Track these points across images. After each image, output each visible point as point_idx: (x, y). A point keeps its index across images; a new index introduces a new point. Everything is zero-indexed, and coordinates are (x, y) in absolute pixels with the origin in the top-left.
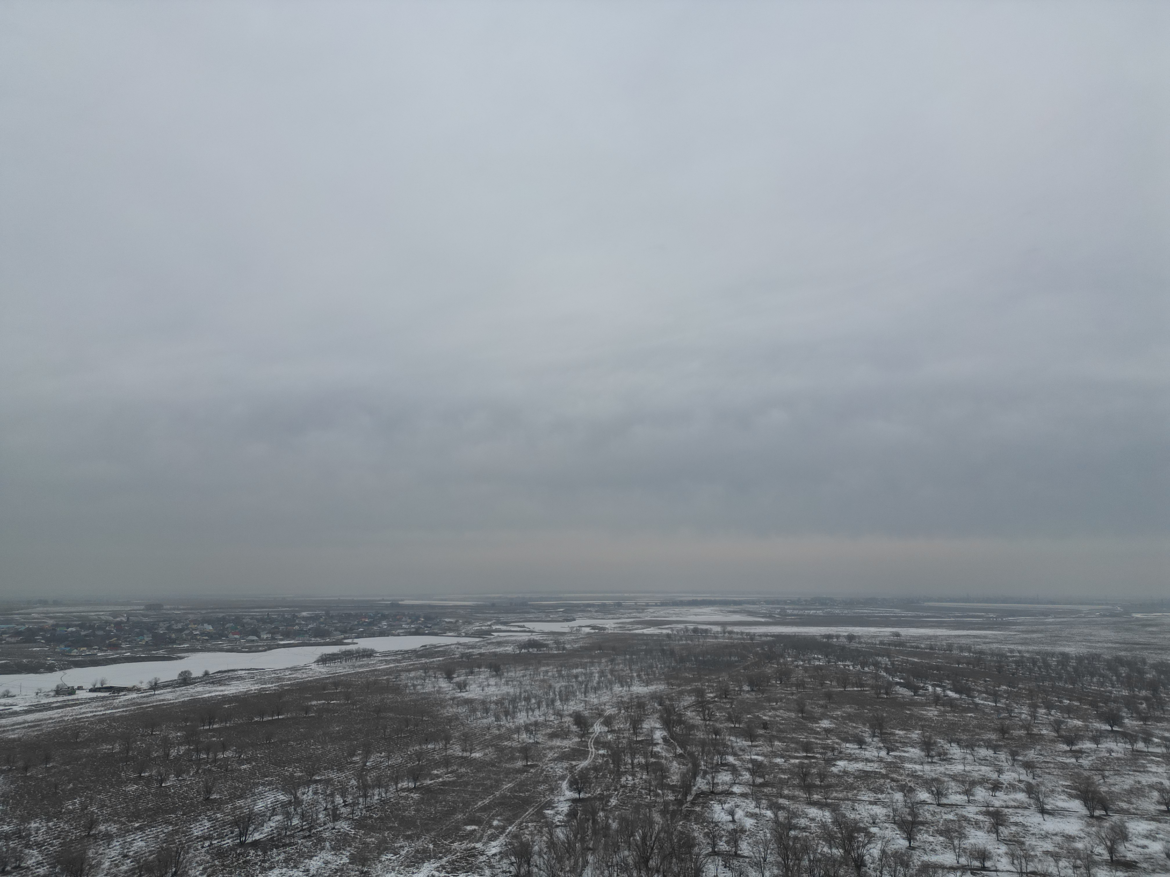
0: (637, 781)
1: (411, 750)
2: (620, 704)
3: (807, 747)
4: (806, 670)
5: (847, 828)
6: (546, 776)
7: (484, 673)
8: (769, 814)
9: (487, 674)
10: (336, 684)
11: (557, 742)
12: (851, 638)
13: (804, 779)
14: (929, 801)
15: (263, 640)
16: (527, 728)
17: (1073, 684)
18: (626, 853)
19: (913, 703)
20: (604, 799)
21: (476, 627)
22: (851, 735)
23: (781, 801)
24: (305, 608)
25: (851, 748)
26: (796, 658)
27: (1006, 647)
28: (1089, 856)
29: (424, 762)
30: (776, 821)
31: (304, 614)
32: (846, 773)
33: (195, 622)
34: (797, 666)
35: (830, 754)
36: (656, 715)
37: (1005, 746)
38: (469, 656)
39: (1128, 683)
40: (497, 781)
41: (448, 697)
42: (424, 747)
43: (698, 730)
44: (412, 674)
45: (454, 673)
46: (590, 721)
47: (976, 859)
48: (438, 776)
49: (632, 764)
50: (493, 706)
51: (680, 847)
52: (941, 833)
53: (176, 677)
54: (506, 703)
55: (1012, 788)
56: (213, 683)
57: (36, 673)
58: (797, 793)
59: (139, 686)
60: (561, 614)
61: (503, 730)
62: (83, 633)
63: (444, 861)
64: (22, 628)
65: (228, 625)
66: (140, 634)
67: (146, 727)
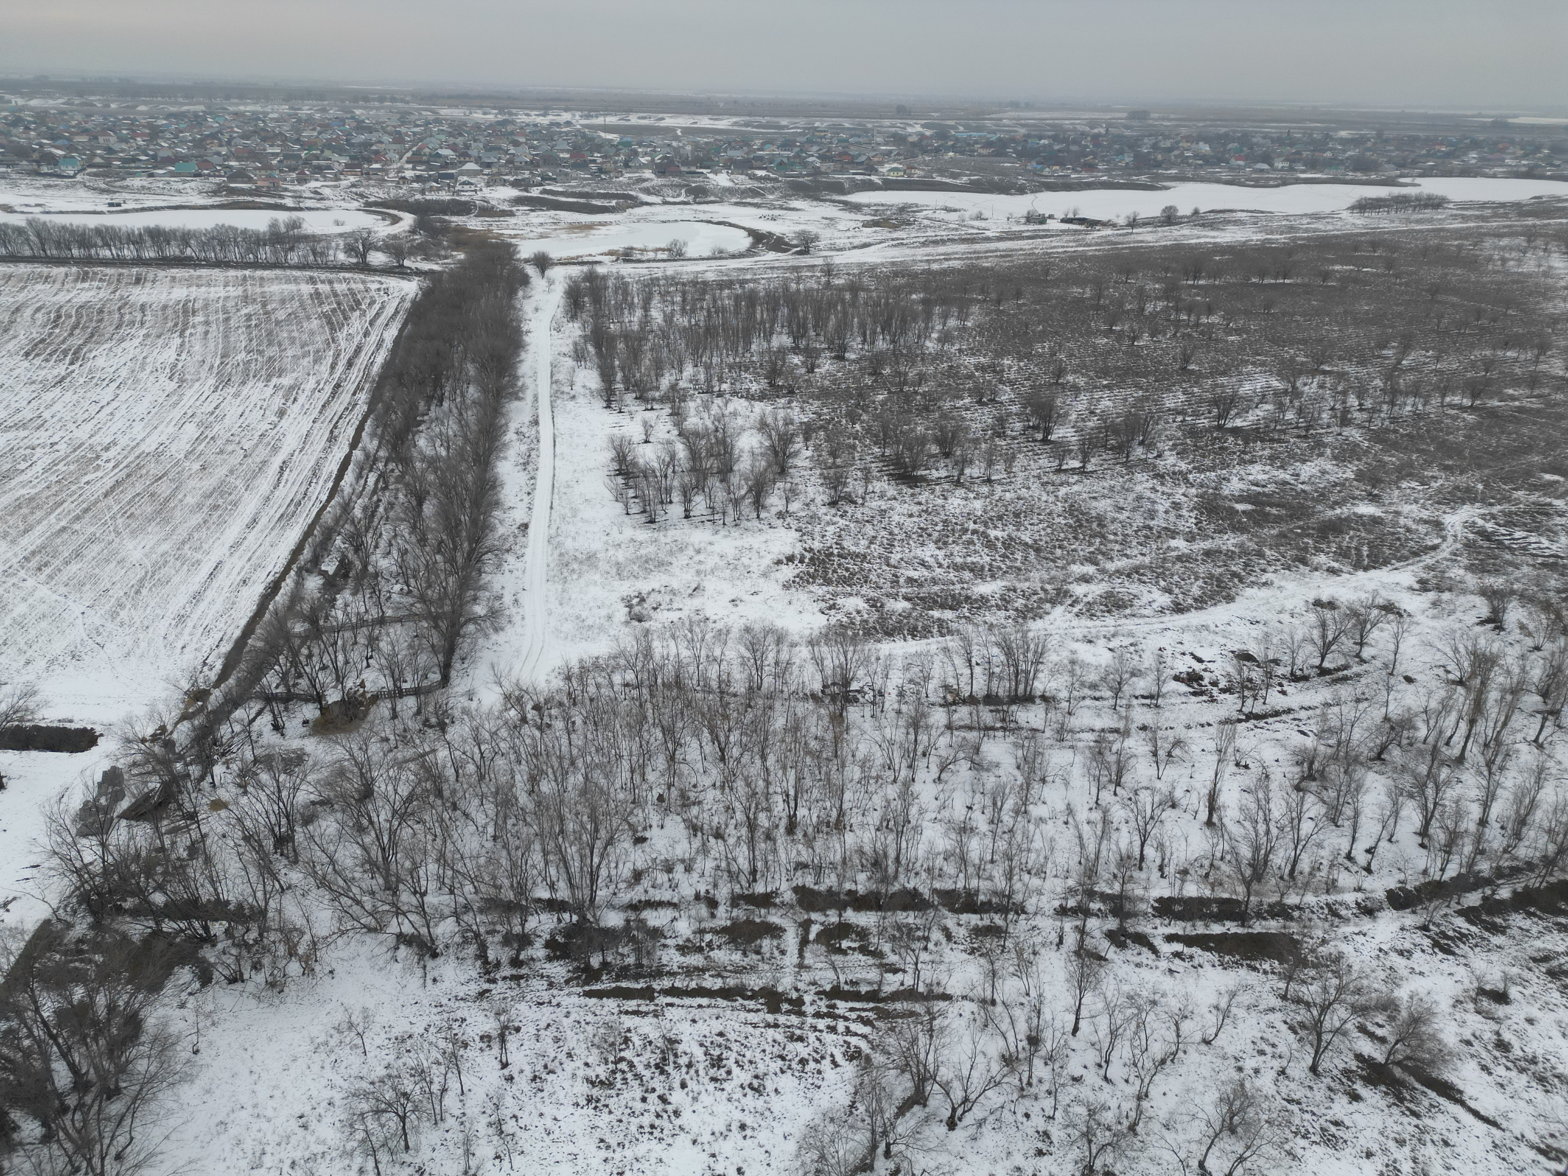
1: (1476, 354)
10: (1374, 245)
15: (1275, 170)
24: (1346, 125)
29: (1495, 375)
31: (1344, 134)
33: (1188, 138)
42: (1500, 353)
48: (1513, 398)
53: (1158, 214)
56: (1203, 225)
59: (1115, 220)
62: (1056, 147)
63: (1495, 509)
64: (994, 138)
65: (1230, 146)
66: (1121, 152)
67: (1120, 272)
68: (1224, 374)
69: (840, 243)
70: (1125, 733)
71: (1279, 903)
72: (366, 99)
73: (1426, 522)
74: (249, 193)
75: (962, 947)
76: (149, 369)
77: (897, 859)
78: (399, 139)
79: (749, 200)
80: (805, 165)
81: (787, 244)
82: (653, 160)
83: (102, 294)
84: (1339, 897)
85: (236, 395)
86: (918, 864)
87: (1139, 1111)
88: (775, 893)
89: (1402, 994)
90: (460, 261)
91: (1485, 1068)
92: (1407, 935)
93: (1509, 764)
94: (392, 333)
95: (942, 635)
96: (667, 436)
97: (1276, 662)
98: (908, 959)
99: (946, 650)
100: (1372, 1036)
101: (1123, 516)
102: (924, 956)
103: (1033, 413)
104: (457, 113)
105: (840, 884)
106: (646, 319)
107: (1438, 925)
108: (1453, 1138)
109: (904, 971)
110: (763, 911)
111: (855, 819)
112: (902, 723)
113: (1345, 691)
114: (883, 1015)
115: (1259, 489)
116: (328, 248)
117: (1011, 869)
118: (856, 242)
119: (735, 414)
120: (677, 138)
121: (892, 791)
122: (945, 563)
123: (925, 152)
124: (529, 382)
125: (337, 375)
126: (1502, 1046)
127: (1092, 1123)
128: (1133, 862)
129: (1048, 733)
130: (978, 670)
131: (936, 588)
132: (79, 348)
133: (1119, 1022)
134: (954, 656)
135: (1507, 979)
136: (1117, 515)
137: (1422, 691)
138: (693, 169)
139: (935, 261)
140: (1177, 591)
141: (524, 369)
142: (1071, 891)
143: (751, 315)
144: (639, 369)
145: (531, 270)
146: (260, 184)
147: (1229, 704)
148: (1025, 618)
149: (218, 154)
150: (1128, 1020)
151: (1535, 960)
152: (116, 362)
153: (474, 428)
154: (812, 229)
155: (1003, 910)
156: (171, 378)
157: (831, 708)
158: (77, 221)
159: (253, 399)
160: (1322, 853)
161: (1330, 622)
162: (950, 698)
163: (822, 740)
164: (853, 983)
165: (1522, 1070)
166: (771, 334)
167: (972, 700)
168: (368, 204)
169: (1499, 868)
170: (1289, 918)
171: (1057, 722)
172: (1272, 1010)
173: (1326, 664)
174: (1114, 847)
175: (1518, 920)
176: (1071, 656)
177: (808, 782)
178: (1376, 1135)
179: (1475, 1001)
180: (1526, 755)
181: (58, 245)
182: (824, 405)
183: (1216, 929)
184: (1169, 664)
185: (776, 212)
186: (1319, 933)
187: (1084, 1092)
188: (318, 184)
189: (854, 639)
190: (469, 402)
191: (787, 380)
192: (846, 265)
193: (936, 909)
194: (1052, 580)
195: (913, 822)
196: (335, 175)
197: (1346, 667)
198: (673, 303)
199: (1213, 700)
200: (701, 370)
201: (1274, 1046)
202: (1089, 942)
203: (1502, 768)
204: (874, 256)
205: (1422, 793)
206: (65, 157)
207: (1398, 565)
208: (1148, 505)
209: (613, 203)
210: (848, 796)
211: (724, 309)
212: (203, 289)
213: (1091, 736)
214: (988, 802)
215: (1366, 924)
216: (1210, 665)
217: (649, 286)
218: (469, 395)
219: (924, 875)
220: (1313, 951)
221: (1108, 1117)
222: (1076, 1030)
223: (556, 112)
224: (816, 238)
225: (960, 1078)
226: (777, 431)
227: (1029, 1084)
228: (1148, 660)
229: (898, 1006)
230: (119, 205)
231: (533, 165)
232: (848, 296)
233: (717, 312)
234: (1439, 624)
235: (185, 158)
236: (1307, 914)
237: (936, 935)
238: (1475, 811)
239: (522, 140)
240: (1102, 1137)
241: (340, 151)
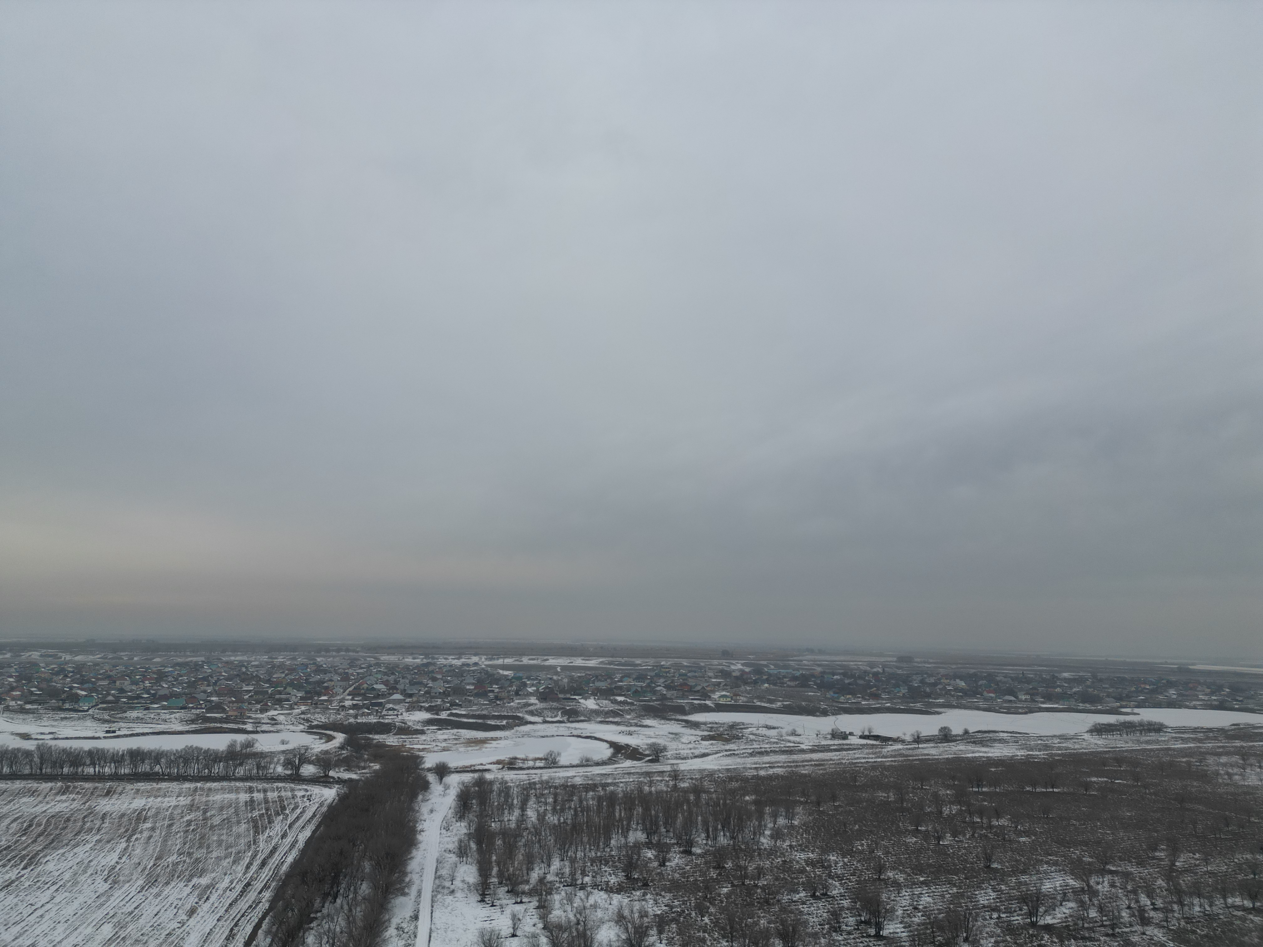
1: (1239, 858)
10: (1118, 761)
15: (1020, 701)
24: (1068, 669)
31: (1066, 675)
33: (947, 676)
44: (1224, 759)
53: (936, 733)
56: (974, 742)
59: (903, 737)
62: (847, 681)
64: (798, 674)
65: (980, 683)
66: (897, 686)
67: (915, 780)
69: (684, 753)
72: (327, 650)
74: (220, 720)
76: (90, 872)
78: (345, 677)
79: (611, 719)
80: (654, 692)
81: (641, 754)
82: (538, 689)
83: (75, 805)
85: (157, 895)
90: (375, 771)
94: (307, 833)
96: (533, 929)
103: (863, 908)
104: (393, 659)
106: (523, 818)
116: (270, 763)
118: (697, 752)
119: (595, 906)
120: (557, 673)
123: (746, 683)
124: (415, 877)
125: (249, 875)
132: (37, 854)
138: (568, 696)
139: (762, 768)
141: (413, 866)
143: (611, 814)
144: (513, 863)
145: (431, 778)
146: (230, 713)
149: (205, 692)
152: (63, 865)
153: (360, 924)
154: (661, 742)
156: (106, 881)
158: (76, 745)
159: (171, 899)
166: (628, 830)
168: (311, 727)
181: (54, 764)
182: (675, 897)
185: (632, 729)
188: (276, 713)
190: (359, 898)
191: (641, 874)
192: (690, 771)
196: (291, 705)
198: (546, 804)
200: (567, 863)
204: (711, 764)
206: (86, 696)
209: (504, 722)
211: (588, 809)
212: (159, 799)
217: (527, 789)
218: (361, 892)
223: (467, 656)
224: (665, 749)
226: (633, 923)
230: (114, 732)
231: (445, 694)
232: (692, 797)
233: (582, 811)
235: (177, 696)
239: (439, 676)
241: (299, 687)
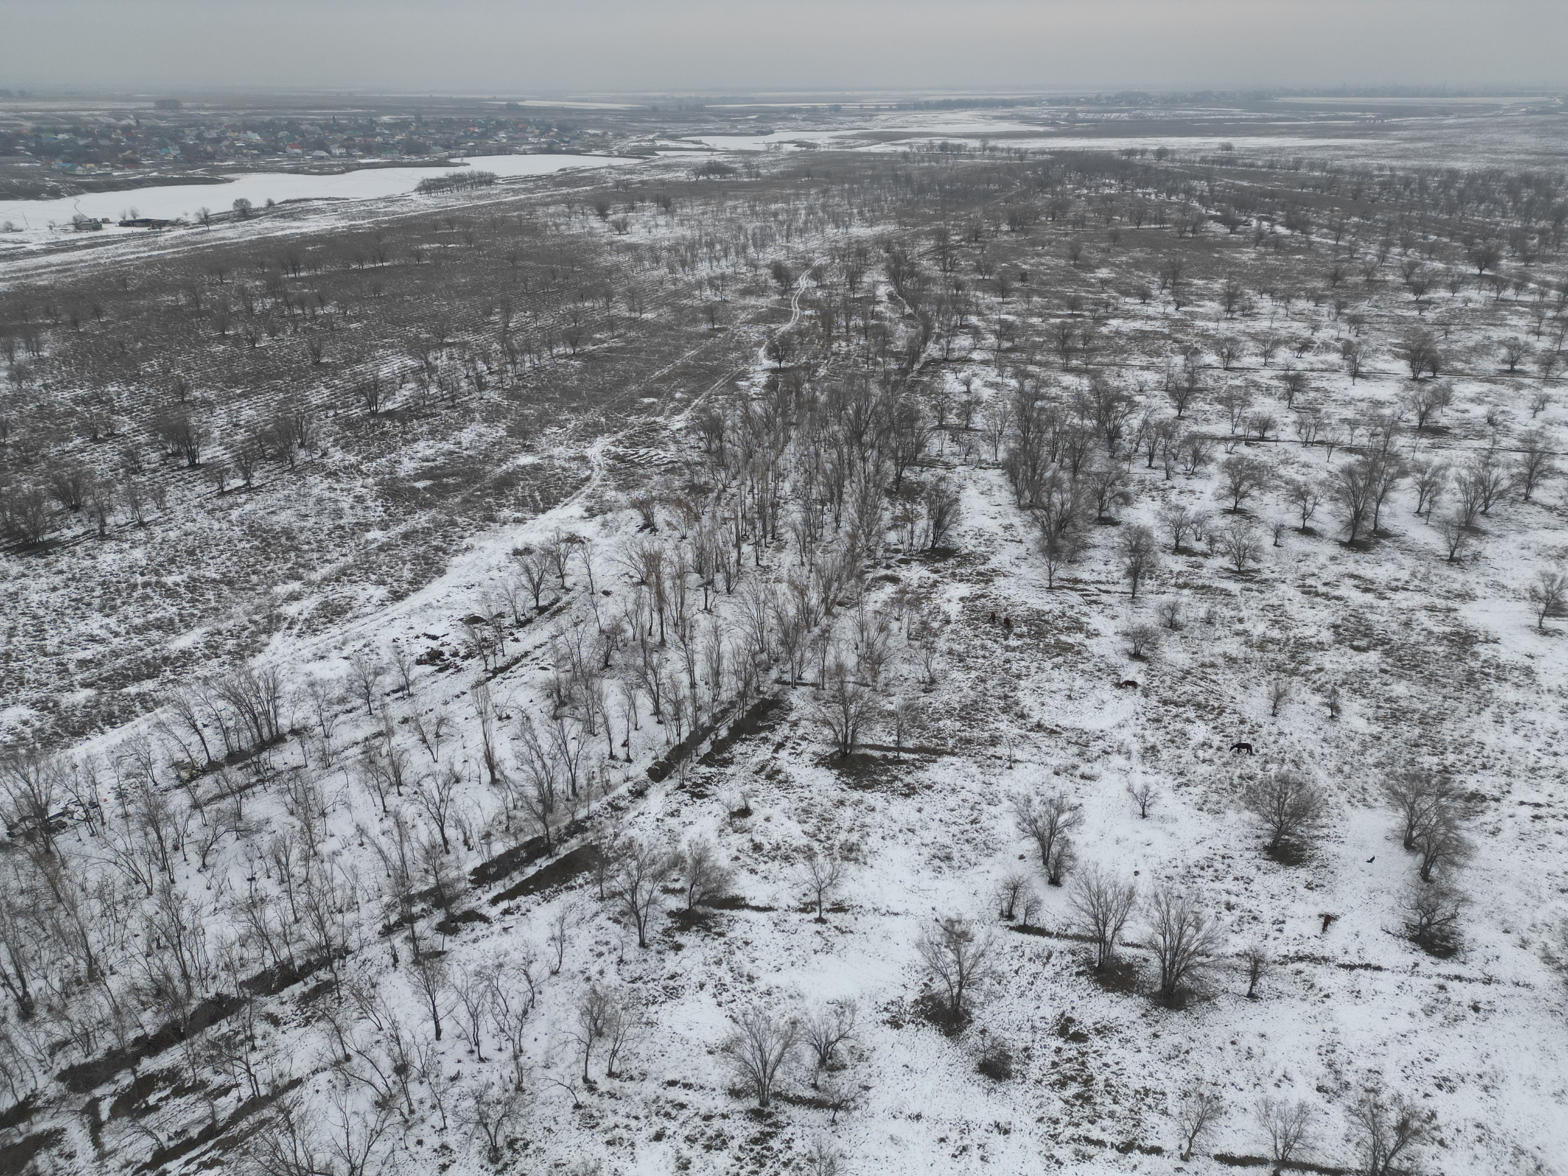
0: (852, 347)
1: (563, 309)
2: (834, 252)
3: (1074, 304)
4: (1090, 200)
5: (1106, 397)
6: (738, 342)
7: (650, 210)
8: (1014, 383)
9: (654, 210)
10: (451, 222)
11: (751, 301)
12: (1161, 153)
13: (1063, 342)
14: (1216, 365)
15: (334, 156)
16: (711, 282)
17: (1450, 213)
18: (836, 428)
19: (1226, 243)
20: (811, 369)
21: (632, 142)
22: (1135, 287)
23: (1030, 368)
24: (388, 110)
25: (1131, 303)
26: (1080, 184)
27: (1374, 162)
28: (1394, 422)
29: (581, 324)
30: (1021, 392)
31: (386, 119)
32: (1118, 333)
33: (233, 128)
34: (1079, 196)
35: (1102, 311)
36: (882, 266)
37: (1332, 296)
38: (626, 185)
39: (1527, 212)
40: (676, 348)
41: (604, 240)
42: (580, 305)
43: (935, 284)
44: (552, 209)
45: (608, 208)
46: (793, 273)
47: (1256, 428)
48: (602, 341)
49: (847, 327)
50: (664, 254)
51: (901, 421)
52: (1220, 401)
53: (230, 208)
54: (682, 250)
55: (1326, 347)
56: (282, 216)
57: (38, 199)
58: (1051, 358)
59: (184, 219)
60: (753, 124)
61: (680, 285)
62: (81, 142)
63: (620, 435)
65: (281, 134)
66: (163, 145)
67: (211, 273)
68: (358, 361)
70: (388, 733)
71: (574, 822)
73: (574, 459)
75: (294, 1024)
77: (185, 976)
84: (614, 794)
86: (213, 966)
87: (519, 1068)
88: (34, 1095)
89: (683, 847)
91: (753, 871)
92: (672, 798)
93: (695, 633)
95: (149, 710)
97: (501, 615)
98: (237, 1070)
99: (160, 725)
100: (673, 892)
101: (310, 523)
102: (254, 1057)
103: (167, 439)
105: (120, 1038)
107: (690, 780)
108: (750, 937)
109: (237, 1085)
110: (22, 1127)
111: (114, 958)
112: (133, 826)
113: (564, 620)
114: (227, 1146)
115: (431, 464)
117: (320, 918)
121: (150, 906)
122: (122, 630)
126: (757, 848)
127: (484, 1108)
128: (438, 850)
129: (312, 765)
130: (207, 733)
131: (121, 661)
133: (475, 1002)
134: (174, 728)
135: (745, 796)
136: (303, 524)
137: (619, 599)
140: (389, 580)
142: (389, 907)
147: (475, 668)
148: (242, 658)
150: (483, 995)
151: (756, 773)
155: (326, 962)
157: (31, 848)
160: (592, 762)
161: (531, 566)
162: (185, 775)
163: (32, 890)
164: (177, 1134)
165: (774, 859)
167: (213, 766)
169: (714, 715)
170: (585, 830)
171: (317, 750)
172: (596, 914)
173: (542, 603)
174: (416, 845)
175: (738, 748)
176: (308, 679)
177: (30, 948)
178: (702, 968)
179: (731, 824)
180: (703, 622)
183: (531, 871)
184: (407, 652)
186: (610, 831)
187: (466, 1084)
189: (31, 756)
193: (250, 1001)
194: (258, 609)
195: (190, 926)
197: (557, 600)
199: (459, 670)
201: (607, 943)
202: (423, 946)
203: (691, 639)
205: (646, 681)
207: (566, 501)
208: (331, 506)
210: (93, 938)
213: (356, 750)
214: (270, 863)
215: (641, 804)
216: (445, 639)
219: (223, 975)
220: (610, 847)
221: (495, 1092)
222: (438, 1033)
225: (339, 1153)
227: (412, 1112)
228: (387, 655)
229: (244, 1125)
234: (613, 540)
236: (597, 819)
237: (261, 1027)
238: (685, 678)
240: (495, 1113)
